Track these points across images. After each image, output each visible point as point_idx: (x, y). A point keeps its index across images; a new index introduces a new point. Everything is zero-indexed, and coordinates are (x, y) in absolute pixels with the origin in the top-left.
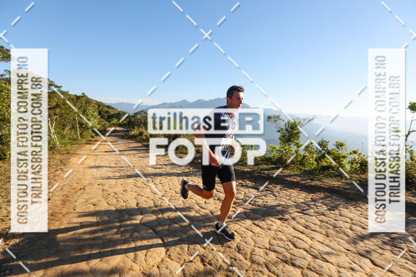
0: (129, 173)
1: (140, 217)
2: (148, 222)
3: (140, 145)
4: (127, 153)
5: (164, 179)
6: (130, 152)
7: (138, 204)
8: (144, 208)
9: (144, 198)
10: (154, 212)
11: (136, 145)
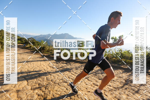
0: (21, 61)
1: (21, 75)
2: (23, 76)
3: (29, 51)
4: (23, 54)
5: (35, 63)
6: (24, 54)
7: (21, 71)
8: (23, 72)
9: (24, 69)
10: (27, 73)
11: (28, 51)
